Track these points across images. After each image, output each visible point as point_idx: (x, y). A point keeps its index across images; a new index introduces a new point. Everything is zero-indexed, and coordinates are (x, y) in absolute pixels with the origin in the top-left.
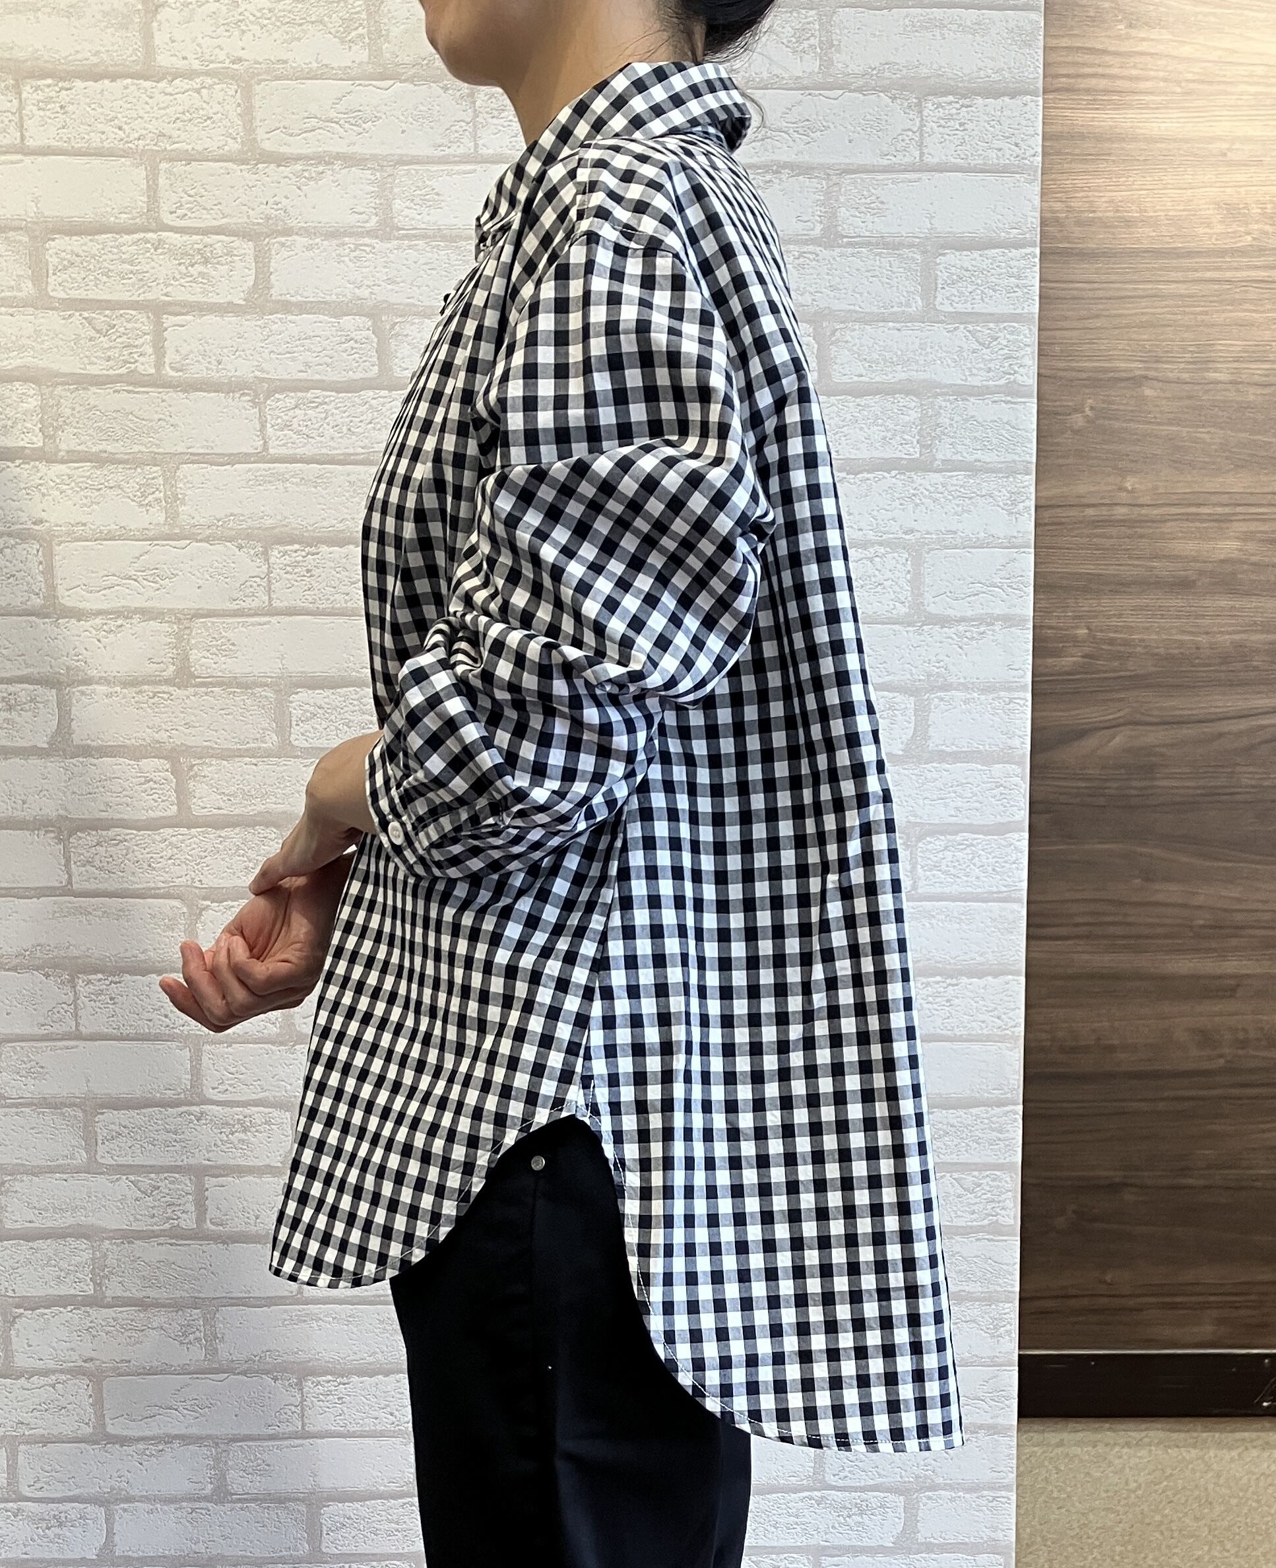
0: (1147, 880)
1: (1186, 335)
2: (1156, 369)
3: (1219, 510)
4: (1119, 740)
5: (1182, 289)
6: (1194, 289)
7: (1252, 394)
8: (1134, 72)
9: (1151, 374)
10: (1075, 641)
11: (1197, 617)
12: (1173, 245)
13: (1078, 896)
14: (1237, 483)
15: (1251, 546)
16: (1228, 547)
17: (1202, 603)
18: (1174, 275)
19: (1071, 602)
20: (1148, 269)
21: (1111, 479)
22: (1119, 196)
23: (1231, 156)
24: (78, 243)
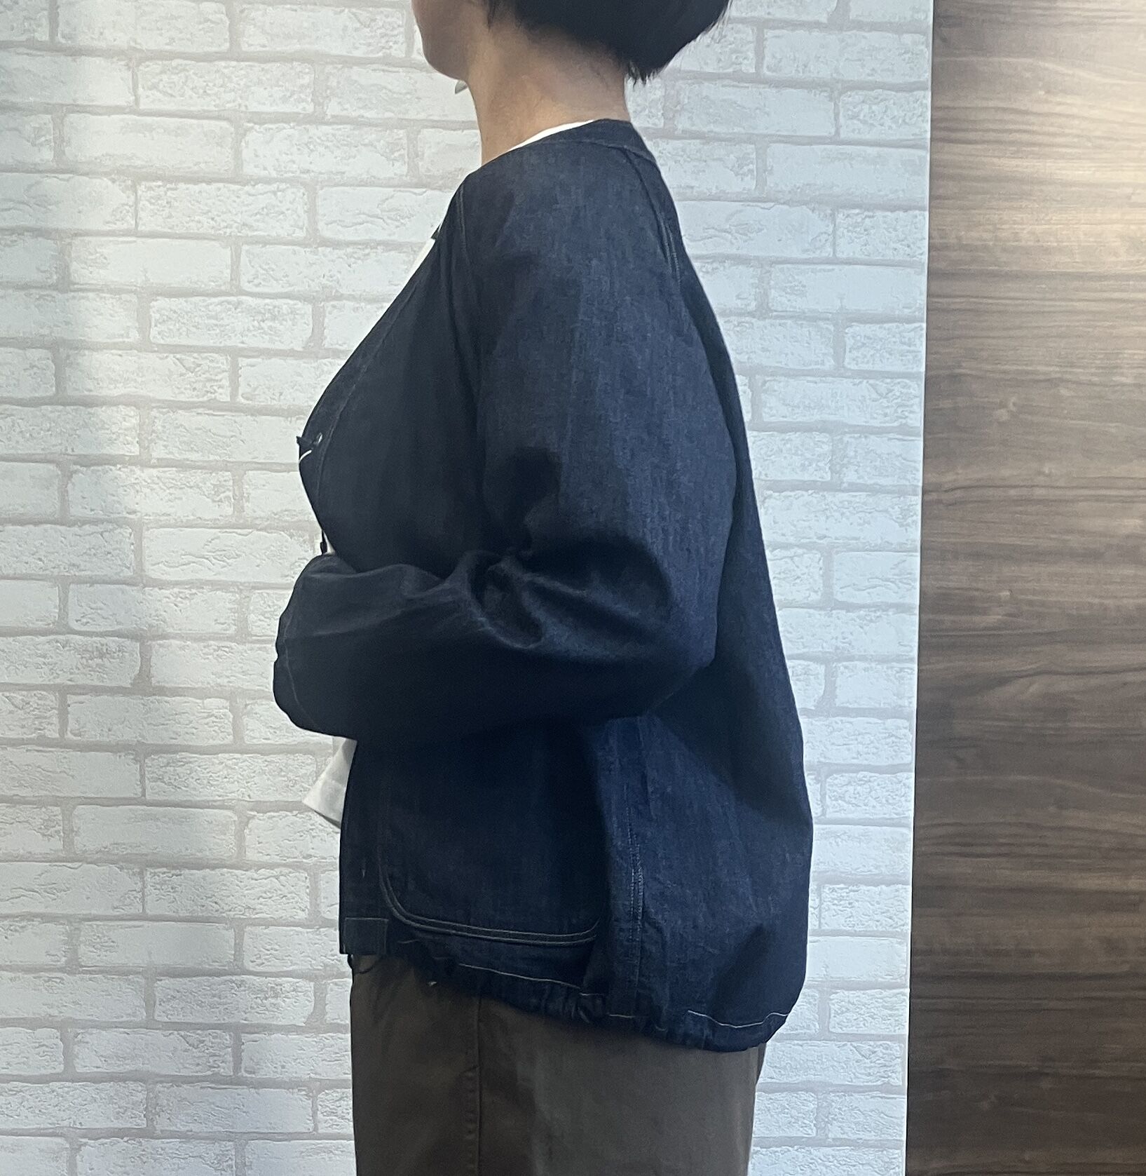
0: (1060, 807)
1: (1096, 345)
2: (1070, 373)
3: (1125, 493)
4: (1036, 687)
5: (1093, 307)
6: (1104, 306)
8: (1052, 129)
9: (1068, 377)
10: (999, 602)
11: (1106, 583)
12: (1085, 270)
13: (1001, 820)
14: (1139, 470)
16: (1130, 524)
17: (1109, 571)
18: (1083, 295)
19: (996, 568)
20: (1065, 290)
21: (1030, 465)
22: (1039, 228)
23: (1134, 198)
24: (175, 303)
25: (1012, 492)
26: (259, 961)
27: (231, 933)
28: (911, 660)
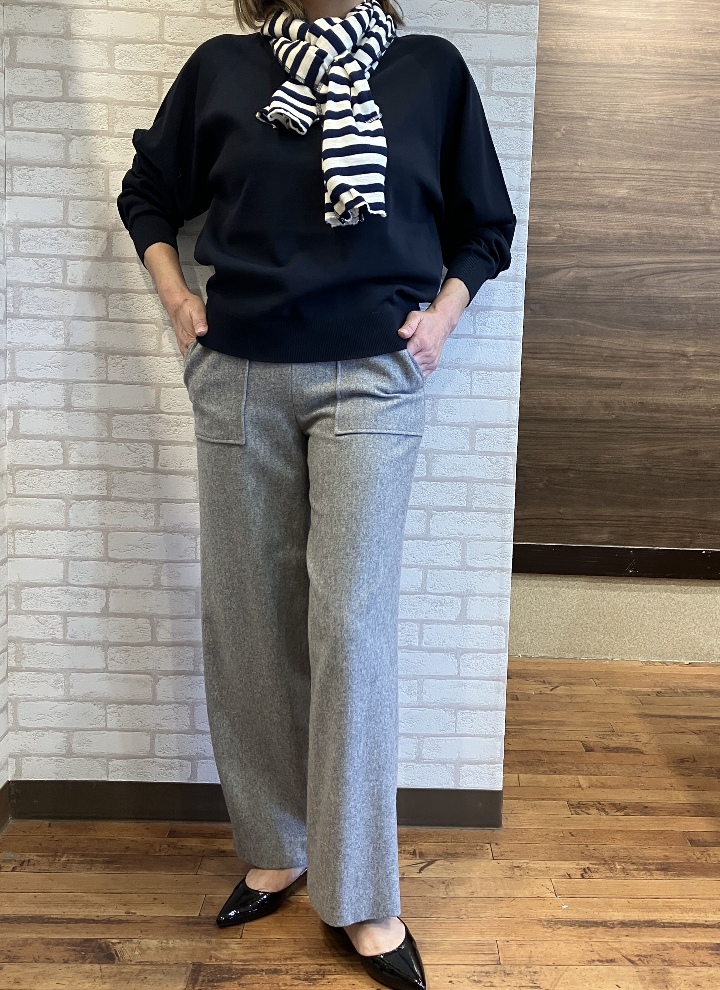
0: (583, 335)
1: (606, 100)
2: (593, 114)
3: (618, 176)
4: (572, 274)
5: (605, 80)
6: (611, 80)
7: (634, 127)
9: (591, 116)
10: (554, 230)
11: (608, 221)
13: (552, 341)
14: (627, 164)
15: (632, 192)
16: (622, 192)
17: (610, 215)
18: (601, 74)
19: (553, 213)
20: (591, 72)
21: (572, 161)
22: (578, 40)
23: (627, 26)
24: (127, 47)
25: (562, 174)
26: (169, 406)
27: (154, 391)
28: (524, 250)
